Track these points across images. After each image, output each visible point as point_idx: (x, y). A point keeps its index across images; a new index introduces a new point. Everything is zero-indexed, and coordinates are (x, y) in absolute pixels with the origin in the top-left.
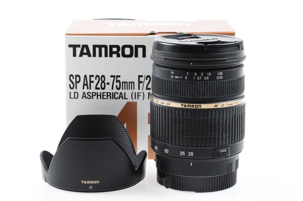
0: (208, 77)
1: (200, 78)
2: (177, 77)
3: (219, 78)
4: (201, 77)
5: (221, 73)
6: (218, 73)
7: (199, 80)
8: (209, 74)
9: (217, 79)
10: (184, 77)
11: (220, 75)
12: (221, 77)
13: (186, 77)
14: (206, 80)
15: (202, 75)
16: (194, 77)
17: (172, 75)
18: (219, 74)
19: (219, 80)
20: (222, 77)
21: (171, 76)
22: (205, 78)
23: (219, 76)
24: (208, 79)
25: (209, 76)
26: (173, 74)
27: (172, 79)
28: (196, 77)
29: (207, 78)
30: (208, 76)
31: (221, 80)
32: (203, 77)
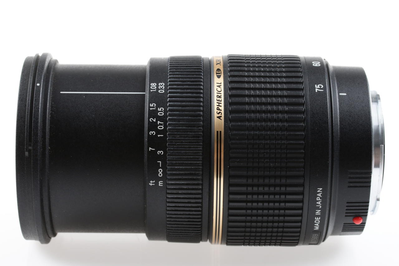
0: (159, 109)
1: (160, 124)
2: (160, 172)
3: (161, 89)
4: (159, 122)
5: (153, 85)
6: (151, 91)
7: (165, 126)
8: (153, 107)
9: (164, 91)
10: (160, 157)
11: (156, 87)
12: (161, 86)
13: (159, 152)
14: (165, 112)
15: (155, 121)
16: (159, 136)
17: (157, 183)
18: (154, 89)
19: (166, 89)
20: (161, 84)
21: (160, 185)
22: (161, 114)
23: (158, 89)
24: (162, 109)
25: (158, 106)
26: (154, 181)
27: (165, 184)
28: (158, 132)
29: (162, 111)
30: (157, 109)
31: (166, 86)
32: (159, 118)
